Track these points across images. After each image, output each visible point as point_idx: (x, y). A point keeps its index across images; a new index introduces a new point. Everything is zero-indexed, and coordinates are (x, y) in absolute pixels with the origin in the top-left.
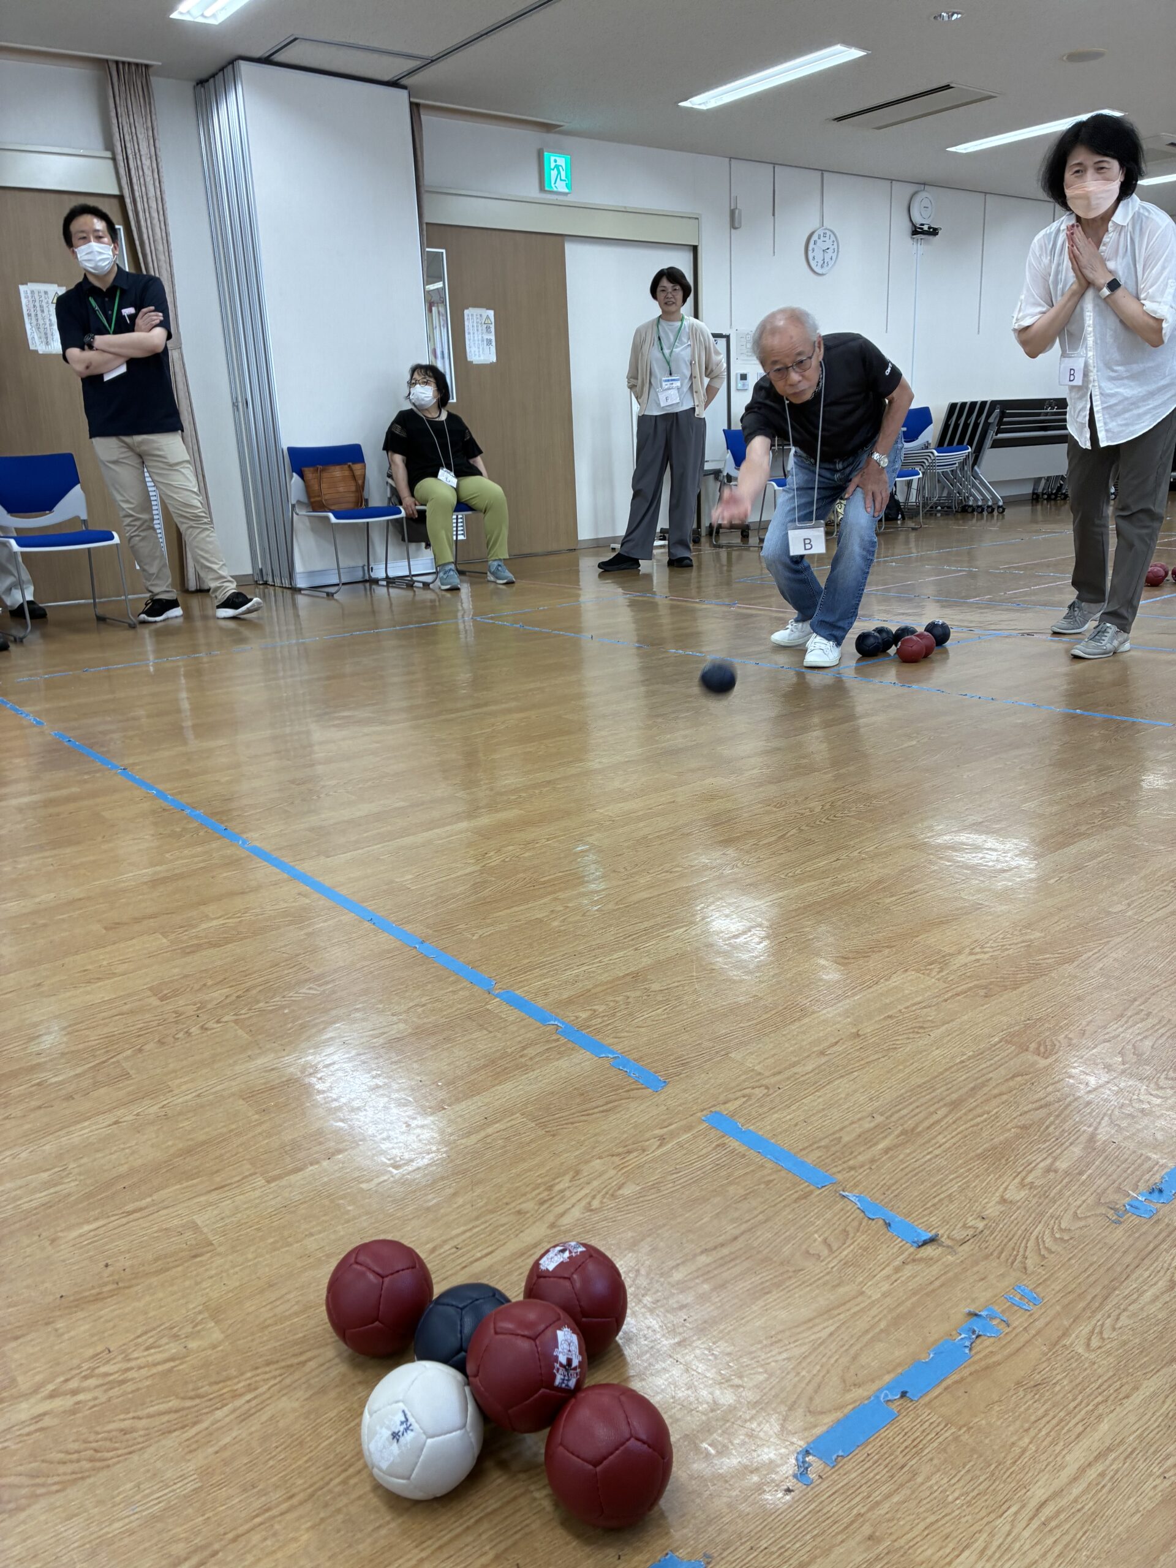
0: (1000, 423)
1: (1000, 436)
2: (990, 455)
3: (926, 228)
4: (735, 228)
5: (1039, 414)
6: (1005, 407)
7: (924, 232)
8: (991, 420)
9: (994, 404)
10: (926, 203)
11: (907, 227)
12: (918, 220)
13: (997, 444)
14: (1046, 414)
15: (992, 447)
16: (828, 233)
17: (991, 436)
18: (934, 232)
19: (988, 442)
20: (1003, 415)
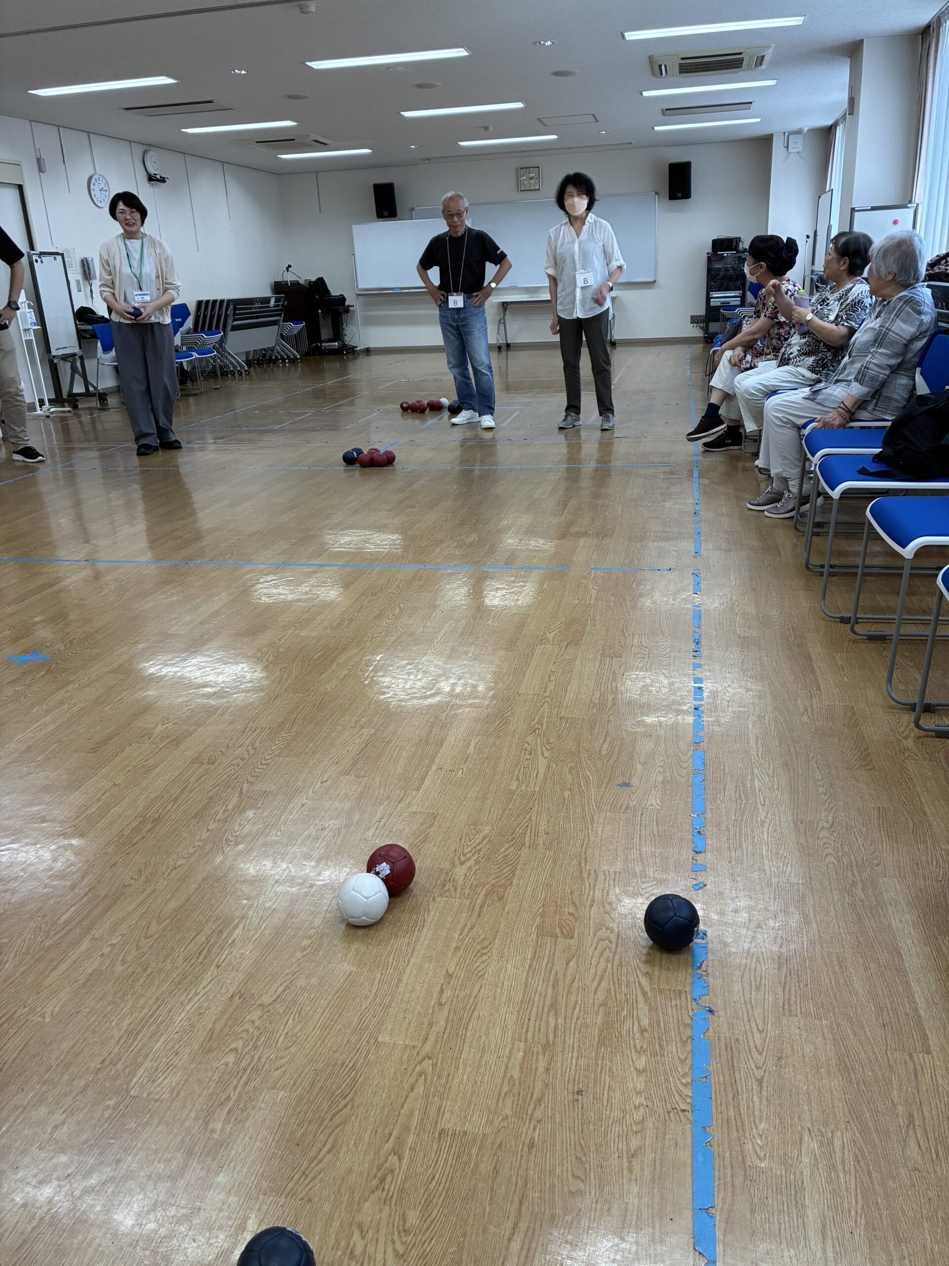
0: (235, 314)
1: (235, 323)
2: (231, 335)
3: (158, 177)
4: (42, 172)
5: (251, 308)
6: (236, 303)
7: (157, 180)
8: (228, 313)
9: (229, 301)
10: (154, 159)
11: (146, 178)
12: (152, 171)
13: (235, 328)
14: (255, 308)
15: (232, 330)
16: (101, 178)
17: (230, 323)
18: (163, 180)
19: (229, 328)
20: (235, 309)
